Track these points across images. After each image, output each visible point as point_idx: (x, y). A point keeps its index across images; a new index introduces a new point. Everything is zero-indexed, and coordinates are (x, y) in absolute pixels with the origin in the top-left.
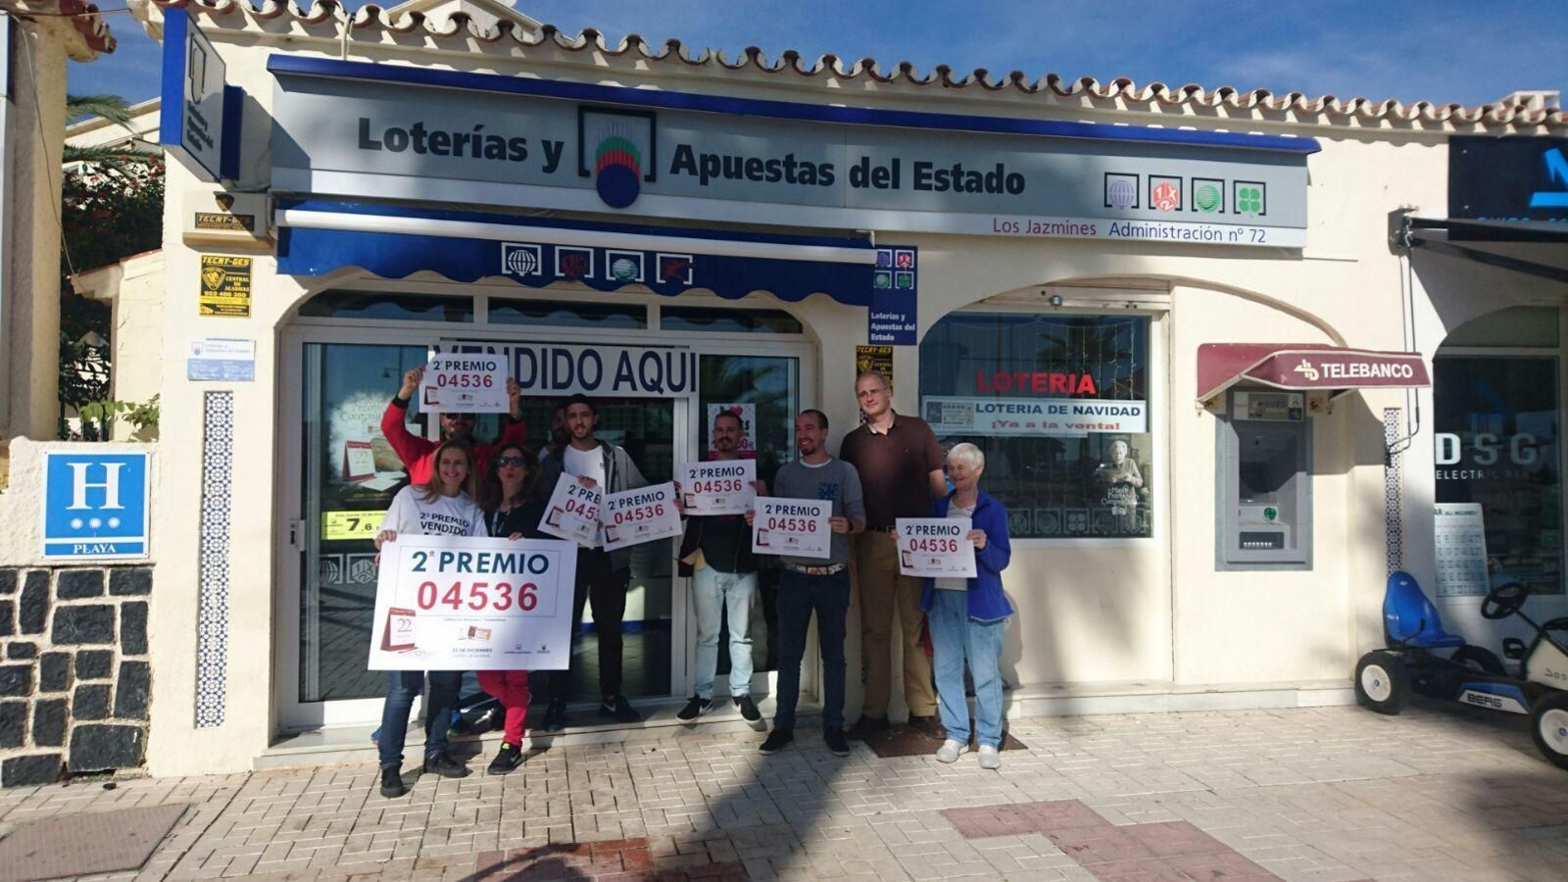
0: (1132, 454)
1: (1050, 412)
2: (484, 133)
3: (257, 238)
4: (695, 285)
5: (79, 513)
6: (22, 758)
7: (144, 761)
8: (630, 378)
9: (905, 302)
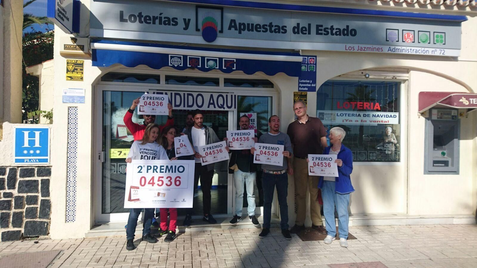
0: (394, 132)
1: (364, 116)
2: (163, 16)
3: (85, 53)
4: (237, 69)
5: (26, 148)
6: (8, 232)
7: (49, 233)
8: (213, 104)
9: (312, 76)
